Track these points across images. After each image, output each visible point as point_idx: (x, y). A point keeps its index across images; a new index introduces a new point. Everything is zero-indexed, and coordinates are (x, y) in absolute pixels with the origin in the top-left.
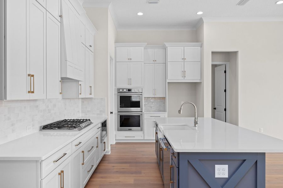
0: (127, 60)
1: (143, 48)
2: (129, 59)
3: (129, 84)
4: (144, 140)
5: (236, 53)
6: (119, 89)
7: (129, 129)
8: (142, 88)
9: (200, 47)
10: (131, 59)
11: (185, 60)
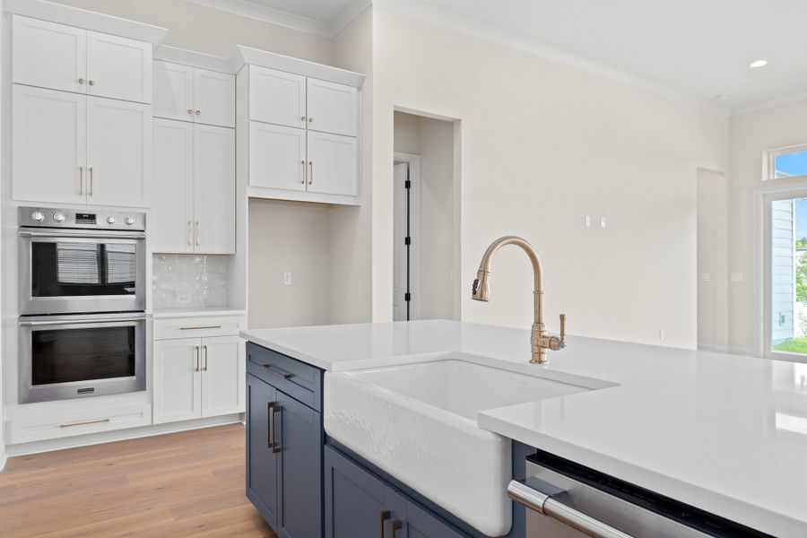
0: (74, 86)
1: (148, 47)
2: (81, 81)
3: (81, 194)
4: (152, 426)
5: (450, 126)
6: (25, 212)
7: (79, 391)
8: (143, 211)
9: (355, 89)
10: (91, 83)
11: (311, 126)
